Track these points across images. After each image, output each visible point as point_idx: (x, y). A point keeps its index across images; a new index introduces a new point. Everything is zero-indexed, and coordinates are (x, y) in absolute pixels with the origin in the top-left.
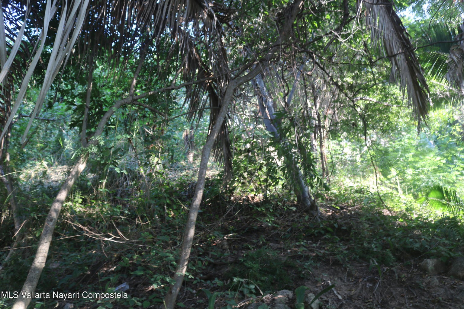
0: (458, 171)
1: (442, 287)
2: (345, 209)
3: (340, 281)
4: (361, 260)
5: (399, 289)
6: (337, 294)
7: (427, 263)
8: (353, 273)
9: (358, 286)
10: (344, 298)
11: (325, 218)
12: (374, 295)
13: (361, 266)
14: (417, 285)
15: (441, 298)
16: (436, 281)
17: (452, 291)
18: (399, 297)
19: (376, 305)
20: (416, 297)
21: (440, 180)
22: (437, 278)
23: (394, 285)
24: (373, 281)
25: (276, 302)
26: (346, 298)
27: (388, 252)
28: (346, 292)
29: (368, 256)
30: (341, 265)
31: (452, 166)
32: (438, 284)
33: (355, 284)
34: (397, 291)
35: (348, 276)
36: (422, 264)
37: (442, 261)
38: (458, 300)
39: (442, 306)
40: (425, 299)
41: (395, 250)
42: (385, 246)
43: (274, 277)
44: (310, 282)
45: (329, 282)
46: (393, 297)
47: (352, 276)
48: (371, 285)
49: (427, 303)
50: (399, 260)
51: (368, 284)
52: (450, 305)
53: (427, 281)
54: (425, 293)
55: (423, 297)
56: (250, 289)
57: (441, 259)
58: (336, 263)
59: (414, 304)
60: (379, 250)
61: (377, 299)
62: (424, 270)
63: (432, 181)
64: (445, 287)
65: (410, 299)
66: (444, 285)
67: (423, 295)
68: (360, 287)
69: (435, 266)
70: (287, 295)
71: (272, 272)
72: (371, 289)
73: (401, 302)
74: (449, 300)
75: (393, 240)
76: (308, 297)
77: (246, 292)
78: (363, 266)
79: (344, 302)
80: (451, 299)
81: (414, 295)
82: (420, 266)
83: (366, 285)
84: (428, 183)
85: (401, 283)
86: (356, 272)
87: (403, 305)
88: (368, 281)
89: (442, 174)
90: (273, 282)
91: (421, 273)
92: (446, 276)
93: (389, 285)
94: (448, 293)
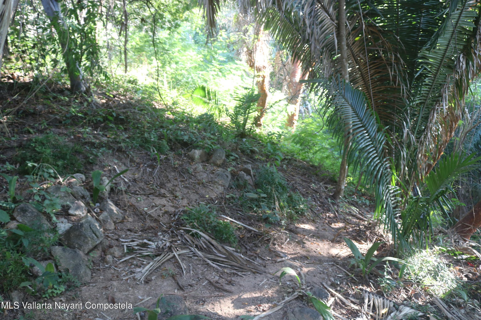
0: (215, 71)
1: (205, 172)
2: (117, 97)
3: (123, 166)
4: (140, 148)
5: (173, 174)
6: (123, 177)
7: (195, 153)
8: (135, 159)
9: (139, 171)
10: (130, 180)
11: (99, 105)
12: (153, 178)
13: (141, 154)
14: (187, 170)
15: (204, 181)
16: (200, 167)
17: (212, 176)
18: (173, 180)
19: (156, 187)
20: (186, 180)
21: (199, 78)
22: (202, 165)
23: (169, 170)
24: (153, 167)
25: (72, 184)
26: (132, 180)
27: (164, 142)
28: (130, 176)
29: (147, 145)
30: (124, 152)
31: (211, 66)
32: (202, 169)
33: (138, 169)
34: (171, 175)
35: (130, 162)
36: (190, 153)
37: (205, 152)
38: (216, 182)
39: (205, 187)
40: (193, 181)
41: (169, 141)
42: (161, 137)
43: (66, 162)
44: (97, 167)
45: (115, 167)
46: (169, 180)
47: (134, 162)
48: (150, 170)
49: (194, 184)
50: (172, 149)
51: (148, 169)
52: (210, 186)
53: (194, 167)
54: (192, 177)
55: (191, 180)
56: (50, 173)
57: (205, 150)
58: (120, 150)
59: (185, 185)
60: (156, 140)
61: (156, 181)
62: (192, 159)
63: (192, 78)
64: (207, 172)
65: (182, 181)
66: (206, 170)
67: (191, 178)
68: (142, 172)
69: (200, 156)
70: (81, 178)
71: (63, 157)
72: (151, 174)
73: (175, 184)
74: (209, 182)
75: (168, 132)
76: (102, 180)
77: (46, 175)
78: (142, 154)
79: (131, 184)
80: (211, 181)
81: (184, 178)
82: (188, 155)
83: (146, 169)
84: (188, 78)
85: (175, 169)
86: (137, 159)
87: (176, 186)
88: (148, 166)
89: (201, 72)
90: (65, 166)
91: (189, 161)
92: (208, 164)
93: (165, 170)
94: (209, 176)
